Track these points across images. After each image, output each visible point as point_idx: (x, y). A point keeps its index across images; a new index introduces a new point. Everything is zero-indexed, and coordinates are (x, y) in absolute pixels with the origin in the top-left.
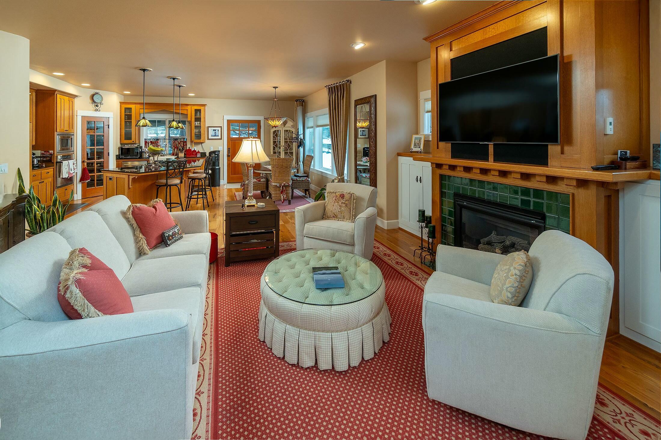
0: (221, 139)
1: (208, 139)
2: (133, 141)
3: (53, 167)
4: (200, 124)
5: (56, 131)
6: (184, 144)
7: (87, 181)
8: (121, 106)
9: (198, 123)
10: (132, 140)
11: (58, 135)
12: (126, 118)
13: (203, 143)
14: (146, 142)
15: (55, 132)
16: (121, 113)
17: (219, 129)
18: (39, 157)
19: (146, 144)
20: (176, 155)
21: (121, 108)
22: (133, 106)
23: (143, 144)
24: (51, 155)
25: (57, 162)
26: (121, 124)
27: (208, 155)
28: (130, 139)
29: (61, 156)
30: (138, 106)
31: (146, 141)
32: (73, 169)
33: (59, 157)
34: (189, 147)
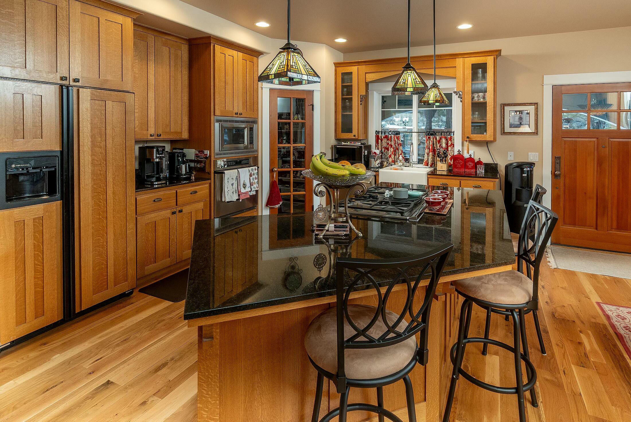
0: (536, 133)
1: (503, 133)
2: (355, 136)
3: (209, 181)
4: (484, 98)
5: (214, 115)
6: (447, 144)
7: (277, 206)
8: (336, 71)
9: (478, 96)
10: (353, 134)
11: (218, 121)
12: (345, 93)
13: (491, 142)
14: (377, 138)
15: (212, 117)
16: (336, 83)
17: (531, 109)
18: (191, 161)
19: (378, 141)
20: (431, 166)
21: (336, 74)
22: (354, 69)
23: (372, 141)
24: (206, 158)
25: (215, 172)
26: (336, 104)
27: (502, 170)
28: (350, 130)
29: (225, 160)
30: (363, 68)
31: (378, 136)
32: (248, 185)
33: (220, 163)
34: (459, 151)
